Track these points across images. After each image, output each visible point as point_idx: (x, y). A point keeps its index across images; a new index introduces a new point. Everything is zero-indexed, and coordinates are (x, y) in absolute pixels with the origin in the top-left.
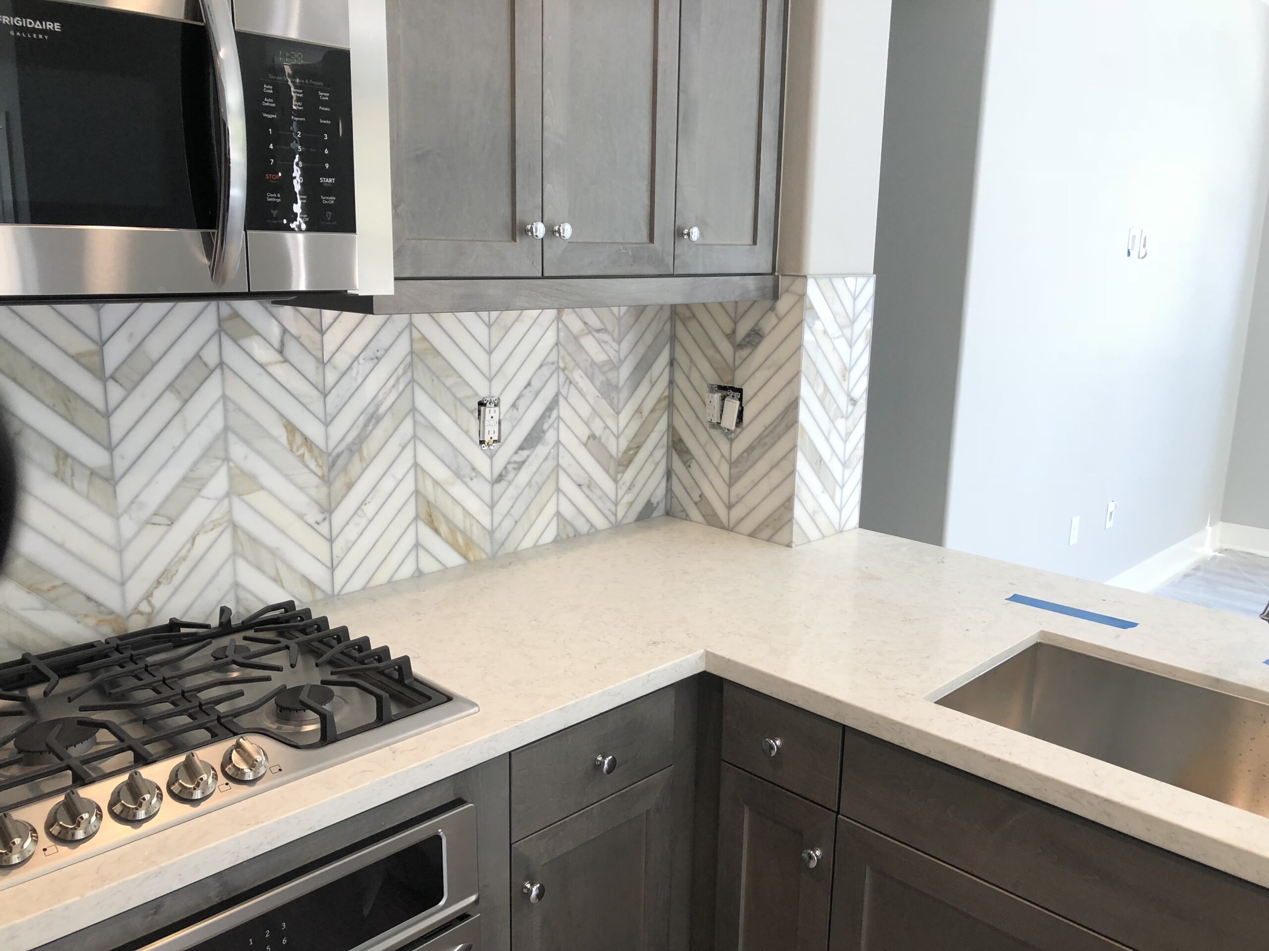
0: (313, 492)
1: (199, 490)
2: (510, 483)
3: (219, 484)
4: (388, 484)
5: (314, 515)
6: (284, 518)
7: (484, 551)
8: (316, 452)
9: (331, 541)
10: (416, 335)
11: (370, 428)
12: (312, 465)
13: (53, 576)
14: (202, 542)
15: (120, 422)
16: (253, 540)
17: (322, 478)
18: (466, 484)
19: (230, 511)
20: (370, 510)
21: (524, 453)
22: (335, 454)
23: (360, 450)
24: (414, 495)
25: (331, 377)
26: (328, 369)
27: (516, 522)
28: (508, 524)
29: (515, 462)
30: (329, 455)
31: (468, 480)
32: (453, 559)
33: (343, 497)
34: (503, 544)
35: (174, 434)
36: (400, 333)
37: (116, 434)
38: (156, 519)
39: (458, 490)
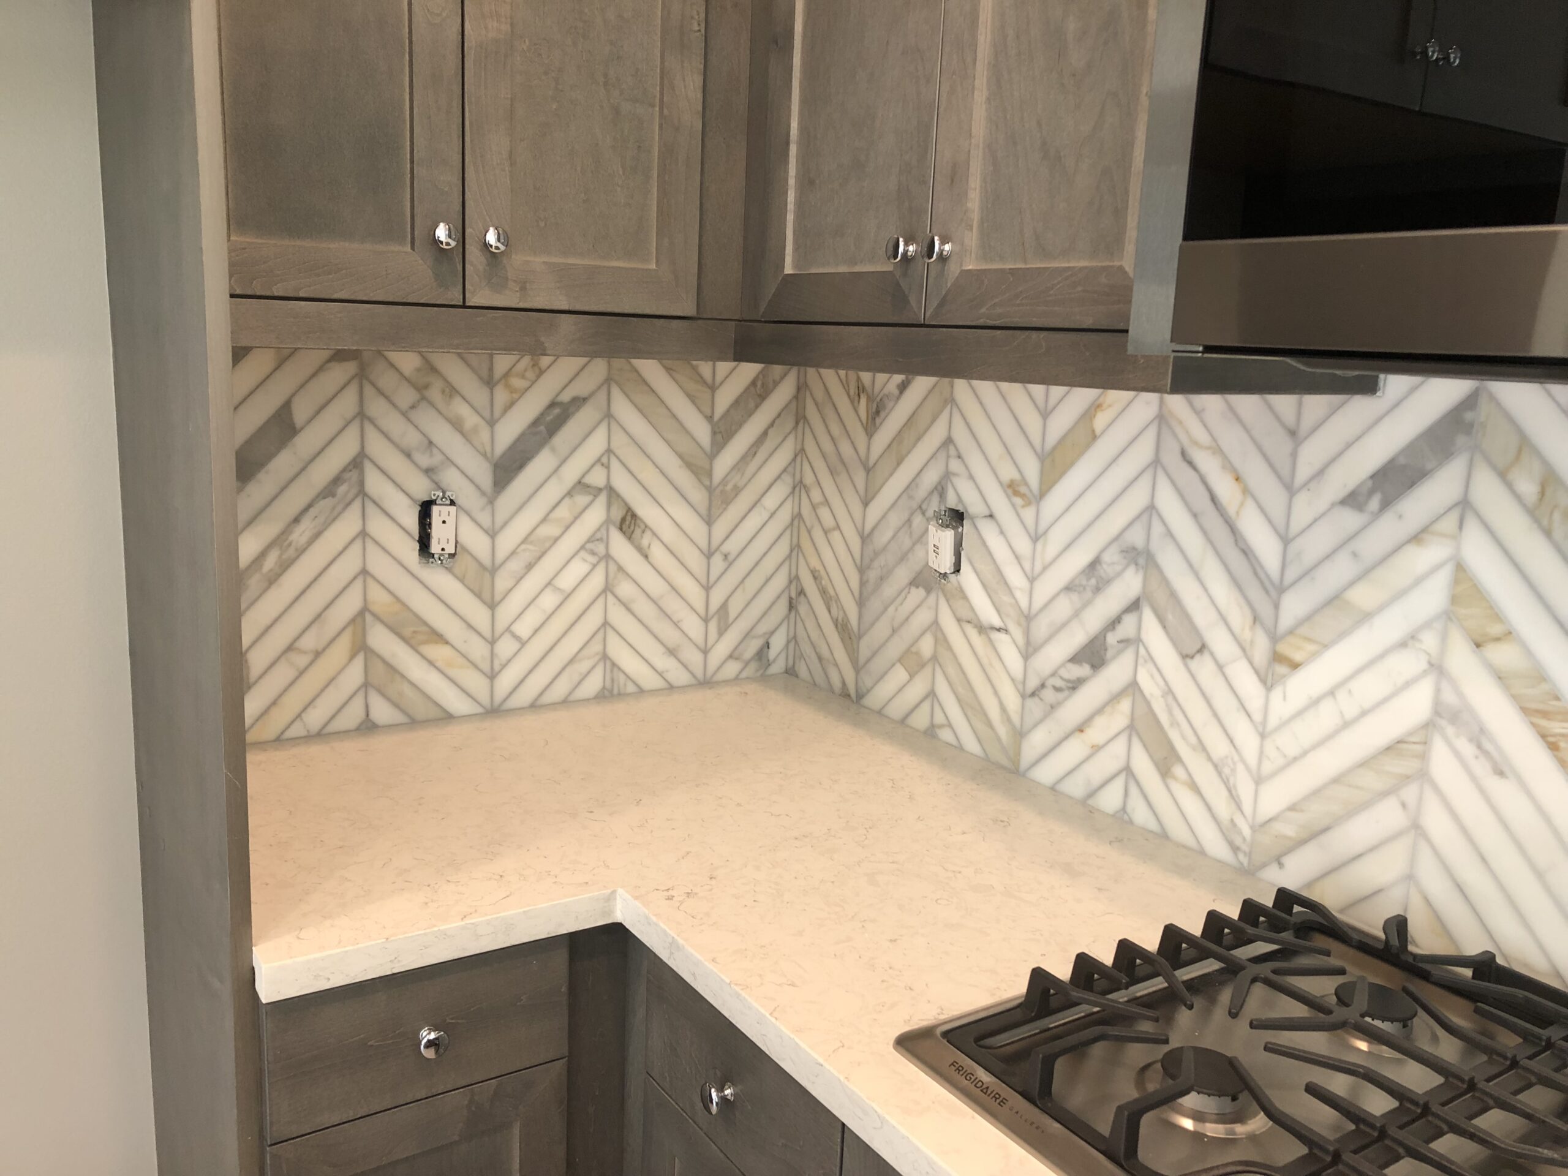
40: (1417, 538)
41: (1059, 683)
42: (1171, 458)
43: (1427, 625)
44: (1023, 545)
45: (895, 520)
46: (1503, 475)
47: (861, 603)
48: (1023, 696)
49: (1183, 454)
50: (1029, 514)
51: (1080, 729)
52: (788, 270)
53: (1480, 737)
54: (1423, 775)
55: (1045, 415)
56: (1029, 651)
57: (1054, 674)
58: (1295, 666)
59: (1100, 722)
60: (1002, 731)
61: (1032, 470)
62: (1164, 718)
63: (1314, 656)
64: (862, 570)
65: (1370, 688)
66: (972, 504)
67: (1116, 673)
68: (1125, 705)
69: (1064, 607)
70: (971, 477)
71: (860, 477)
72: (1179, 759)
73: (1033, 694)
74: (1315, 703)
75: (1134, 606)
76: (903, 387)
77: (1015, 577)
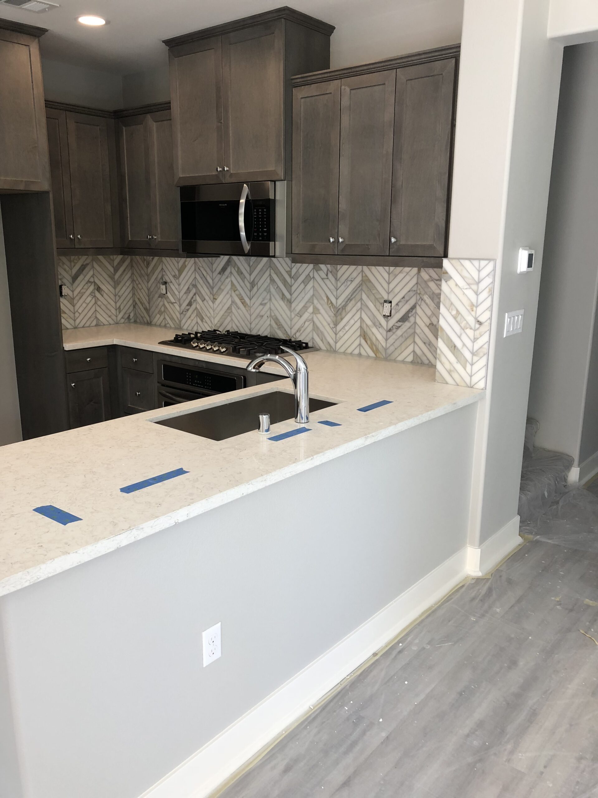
0: (332, 318)
1: (307, 310)
2: (394, 333)
3: (311, 310)
4: (352, 322)
5: (332, 325)
6: (325, 324)
7: (383, 355)
8: (333, 306)
9: (336, 334)
10: (364, 275)
11: (348, 302)
12: (332, 310)
13: (280, 322)
14: (307, 324)
15: (293, 288)
16: (318, 328)
17: (335, 314)
18: (377, 329)
19: (313, 318)
20: (347, 328)
21: (400, 324)
22: (338, 308)
23: (345, 309)
24: (360, 328)
25: (339, 284)
26: (338, 282)
27: (396, 349)
28: (392, 348)
29: (396, 326)
30: (337, 308)
31: (378, 328)
32: (372, 354)
33: (340, 322)
34: (390, 355)
35: (302, 294)
36: (359, 274)
37: (293, 291)
38: (298, 315)
39: (374, 330)
40: (227, 278)
41: (186, 310)
42: (197, 269)
43: (229, 290)
44: (177, 286)
45: (154, 285)
46: (234, 268)
47: (149, 303)
48: (180, 314)
49: (199, 268)
50: (177, 281)
51: (190, 317)
52: (130, 239)
53: (236, 304)
54: (232, 311)
55: (178, 263)
56: (180, 306)
57: (185, 309)
58: (216, 299)
59: (192, 315)
60: (177, 322)
61: (177, 273)
62: (201, 312)
63: (218, 297)
64: (148, 296)
65: (225, 301)
66: (168, 281)
67: (194, 306)
68: (195, 312)
69: (185, 297)
70: (167, 275)
71: (146, 277)
72: (204, 318)
73: (182, 313)
74: (219, 304)
75: (195, 294)
76: (153, 259)
77: (177, 293)
